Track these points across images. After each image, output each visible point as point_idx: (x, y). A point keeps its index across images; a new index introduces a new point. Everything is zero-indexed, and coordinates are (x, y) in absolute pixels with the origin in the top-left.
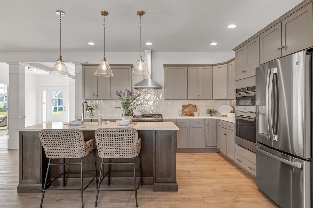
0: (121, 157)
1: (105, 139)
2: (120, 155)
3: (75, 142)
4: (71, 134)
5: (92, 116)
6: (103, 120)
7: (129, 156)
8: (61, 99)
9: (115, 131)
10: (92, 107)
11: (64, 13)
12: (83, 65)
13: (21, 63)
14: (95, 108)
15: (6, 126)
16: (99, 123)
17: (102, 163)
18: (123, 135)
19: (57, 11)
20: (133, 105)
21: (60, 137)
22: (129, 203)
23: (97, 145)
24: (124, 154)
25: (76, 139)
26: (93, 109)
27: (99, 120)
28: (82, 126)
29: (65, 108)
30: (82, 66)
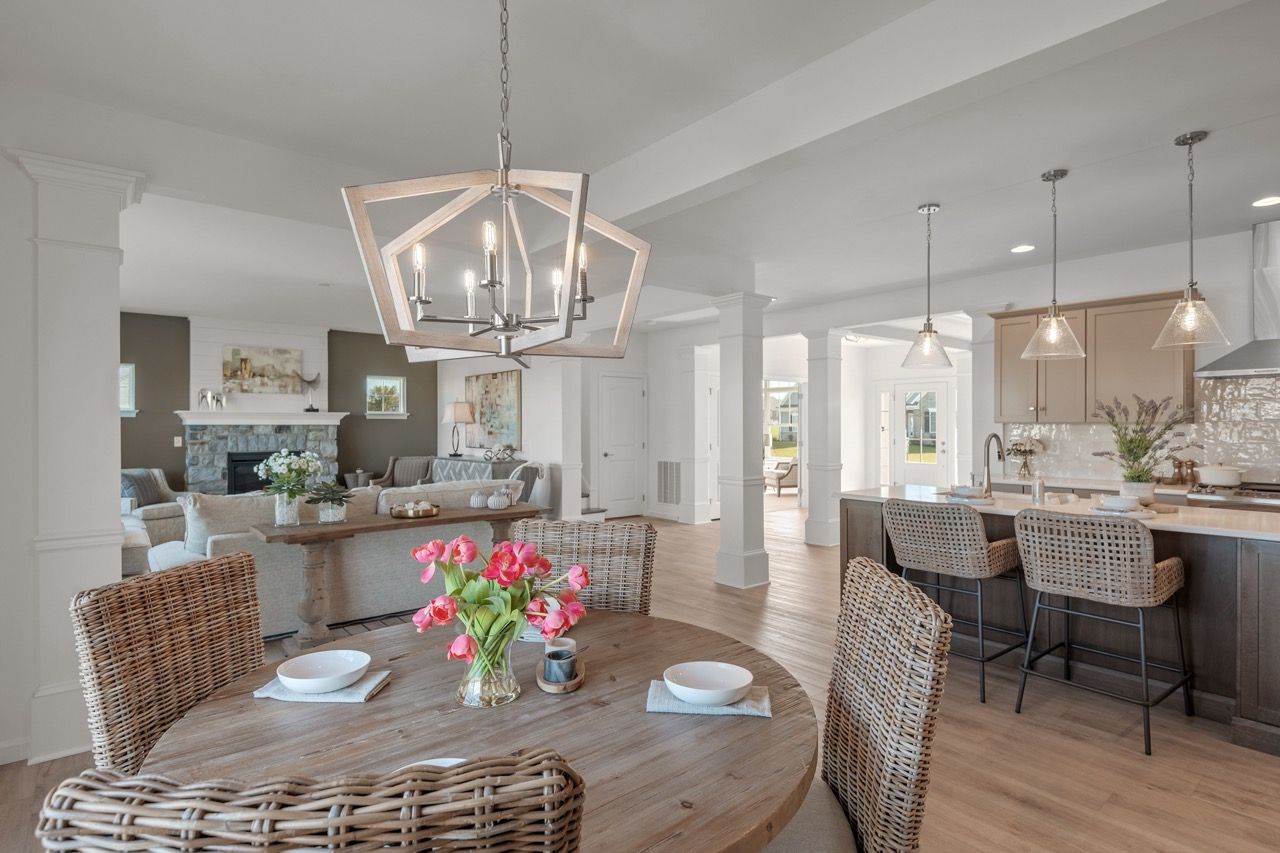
0: (1094, 597)
1: (1043, 541)
2: (1092, 591)
3: (961, 537)
4: (952, 516)
5: (1027, 475)
6: (1047, 489)
7: (1123, 600)
8: (931, 410)
9: (1071, 522)
10: (1028, 448)
11: (938, 206)
12: (997, 316)
13: (832, 332)
14: (1038, 449)
15: (796, 486)
16: (1034, 496)
17: (1037, 604)
18: (1098, 537)
19: (920, 208)
20: (1161, 448)
21: (927, 519)
22: (1125, 740)
23: (1022, 554)
24: (1103, 592)
25: (965, 531)
26: (1031, 452)
27: (1037, 489)
28: (982, 501)
29: (943, 444)
30: (993, 320)
